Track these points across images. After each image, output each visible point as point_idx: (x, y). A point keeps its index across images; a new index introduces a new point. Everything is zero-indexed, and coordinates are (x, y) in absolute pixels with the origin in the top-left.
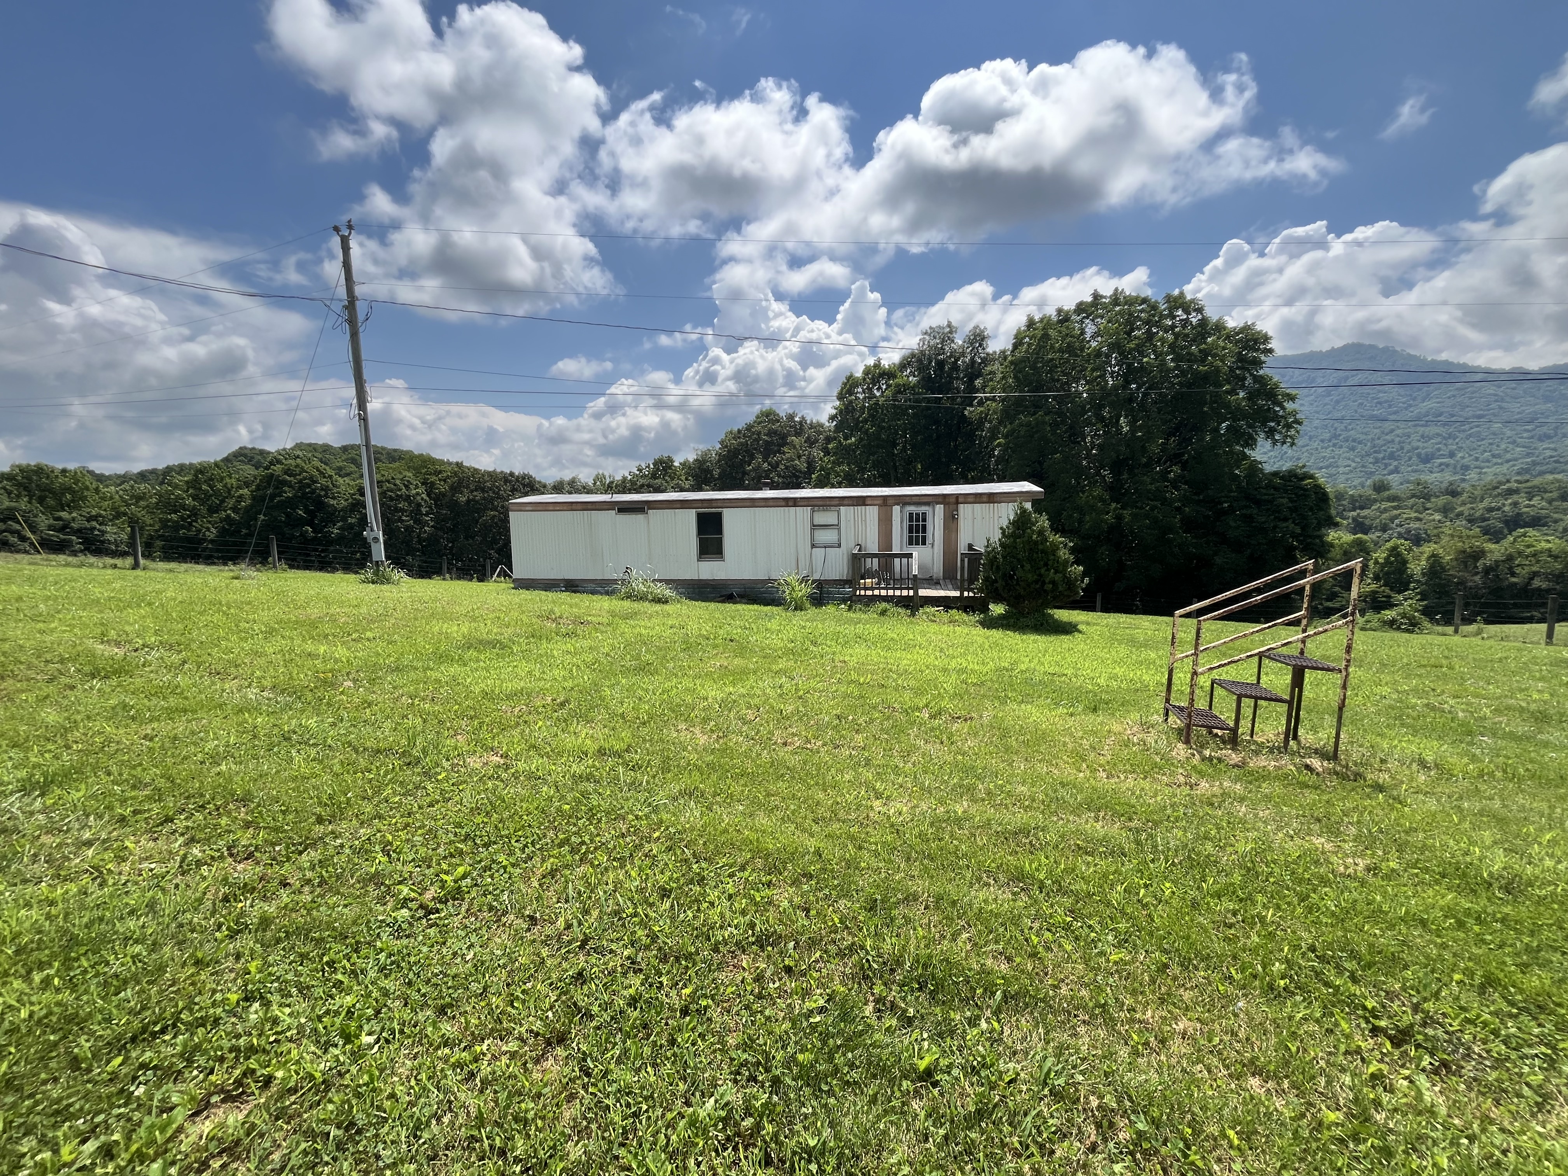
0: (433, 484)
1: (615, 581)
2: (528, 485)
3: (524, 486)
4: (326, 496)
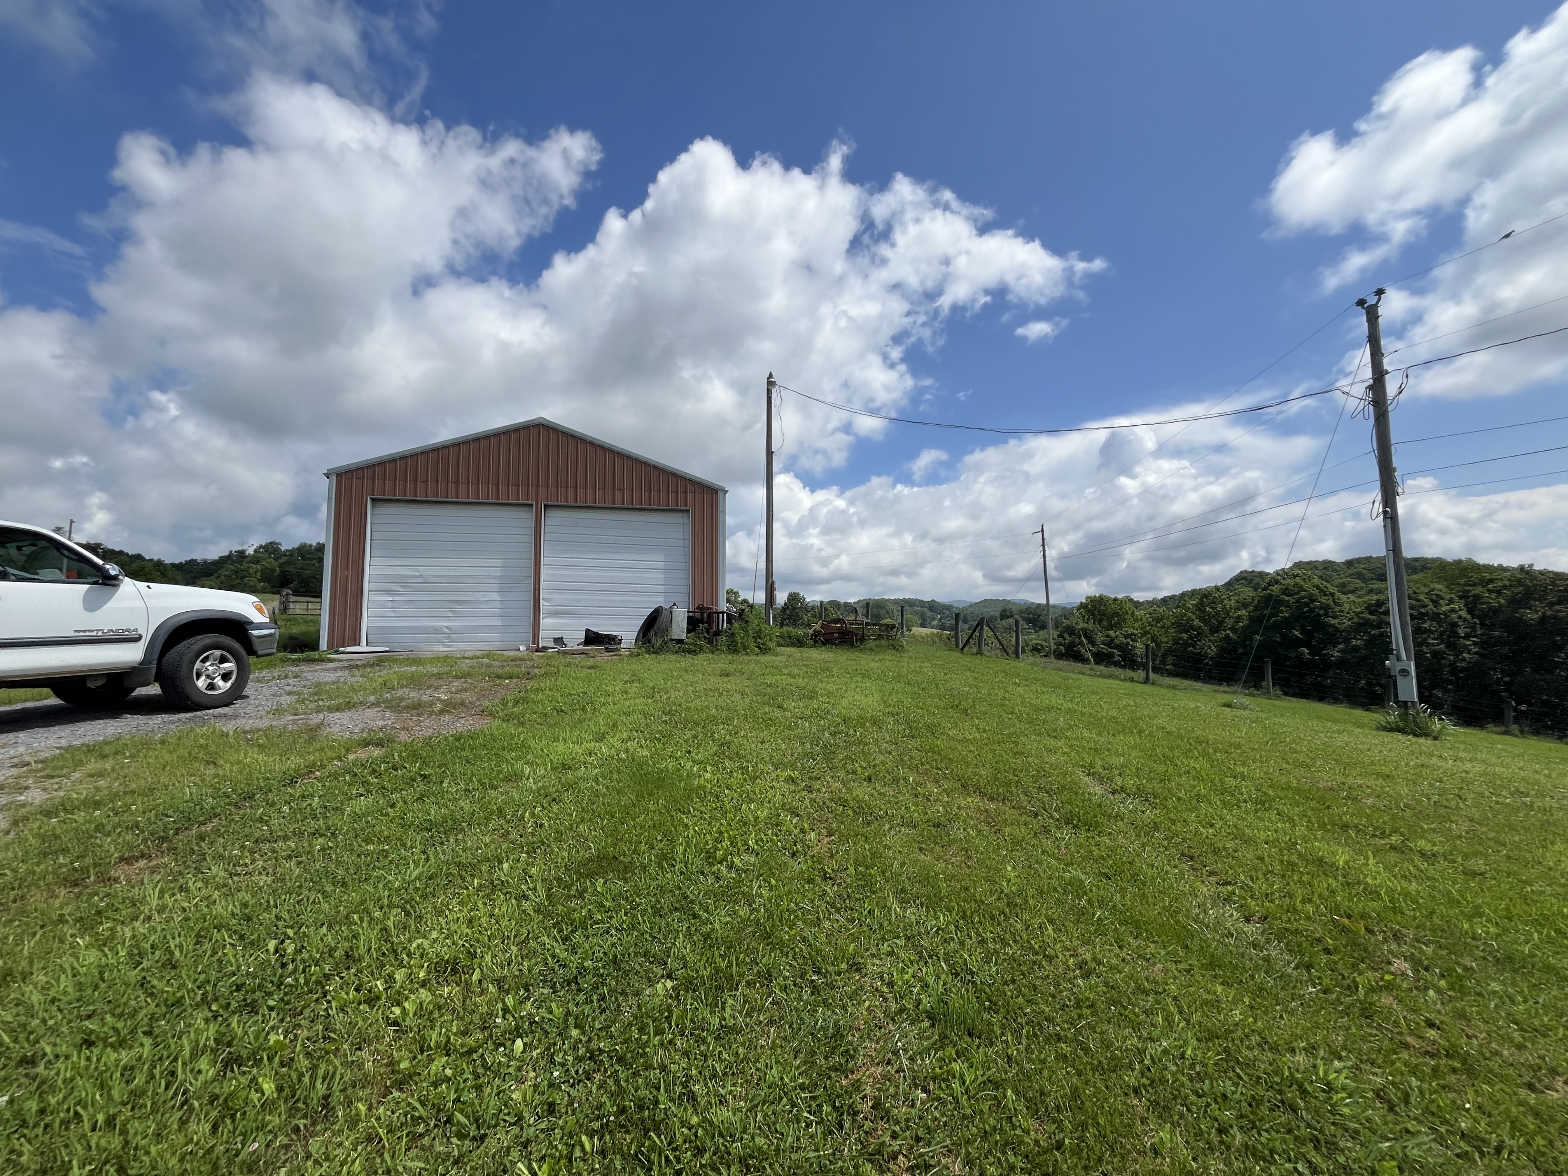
4: (1326, 615)
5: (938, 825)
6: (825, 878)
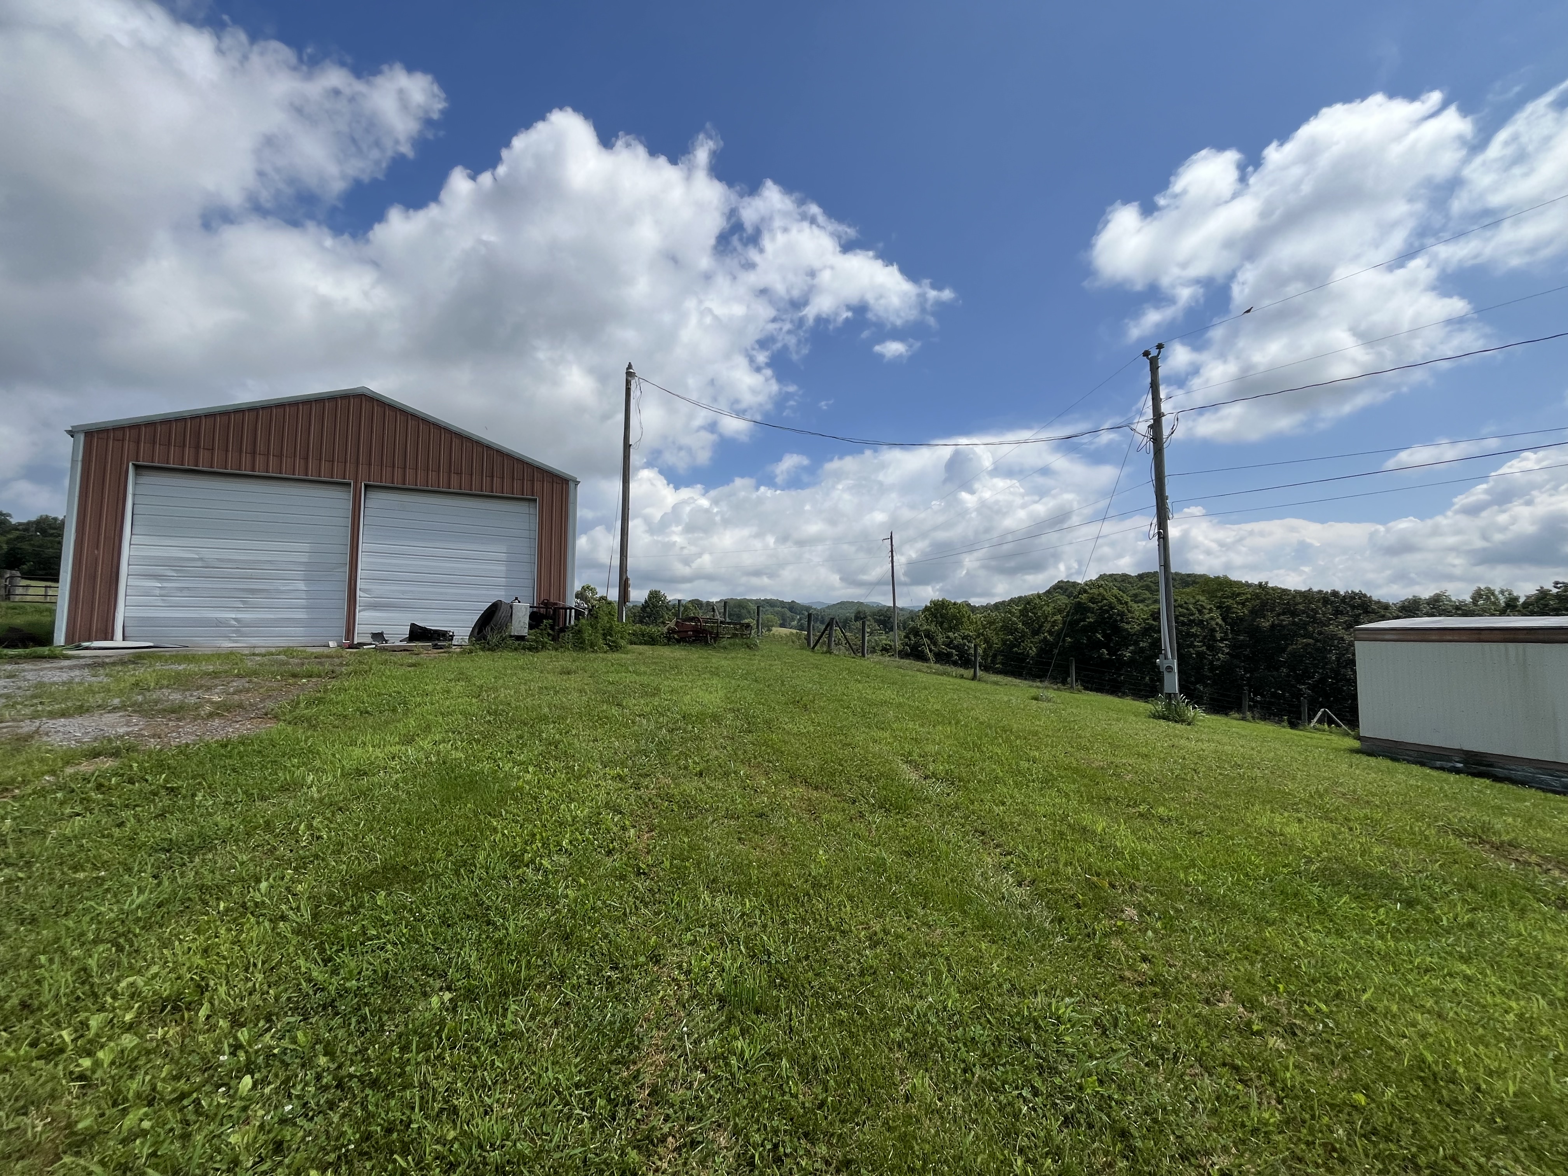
0: (1229, 608)
4: (1122, 621)
5: (761, 815)
6: (639, 874)
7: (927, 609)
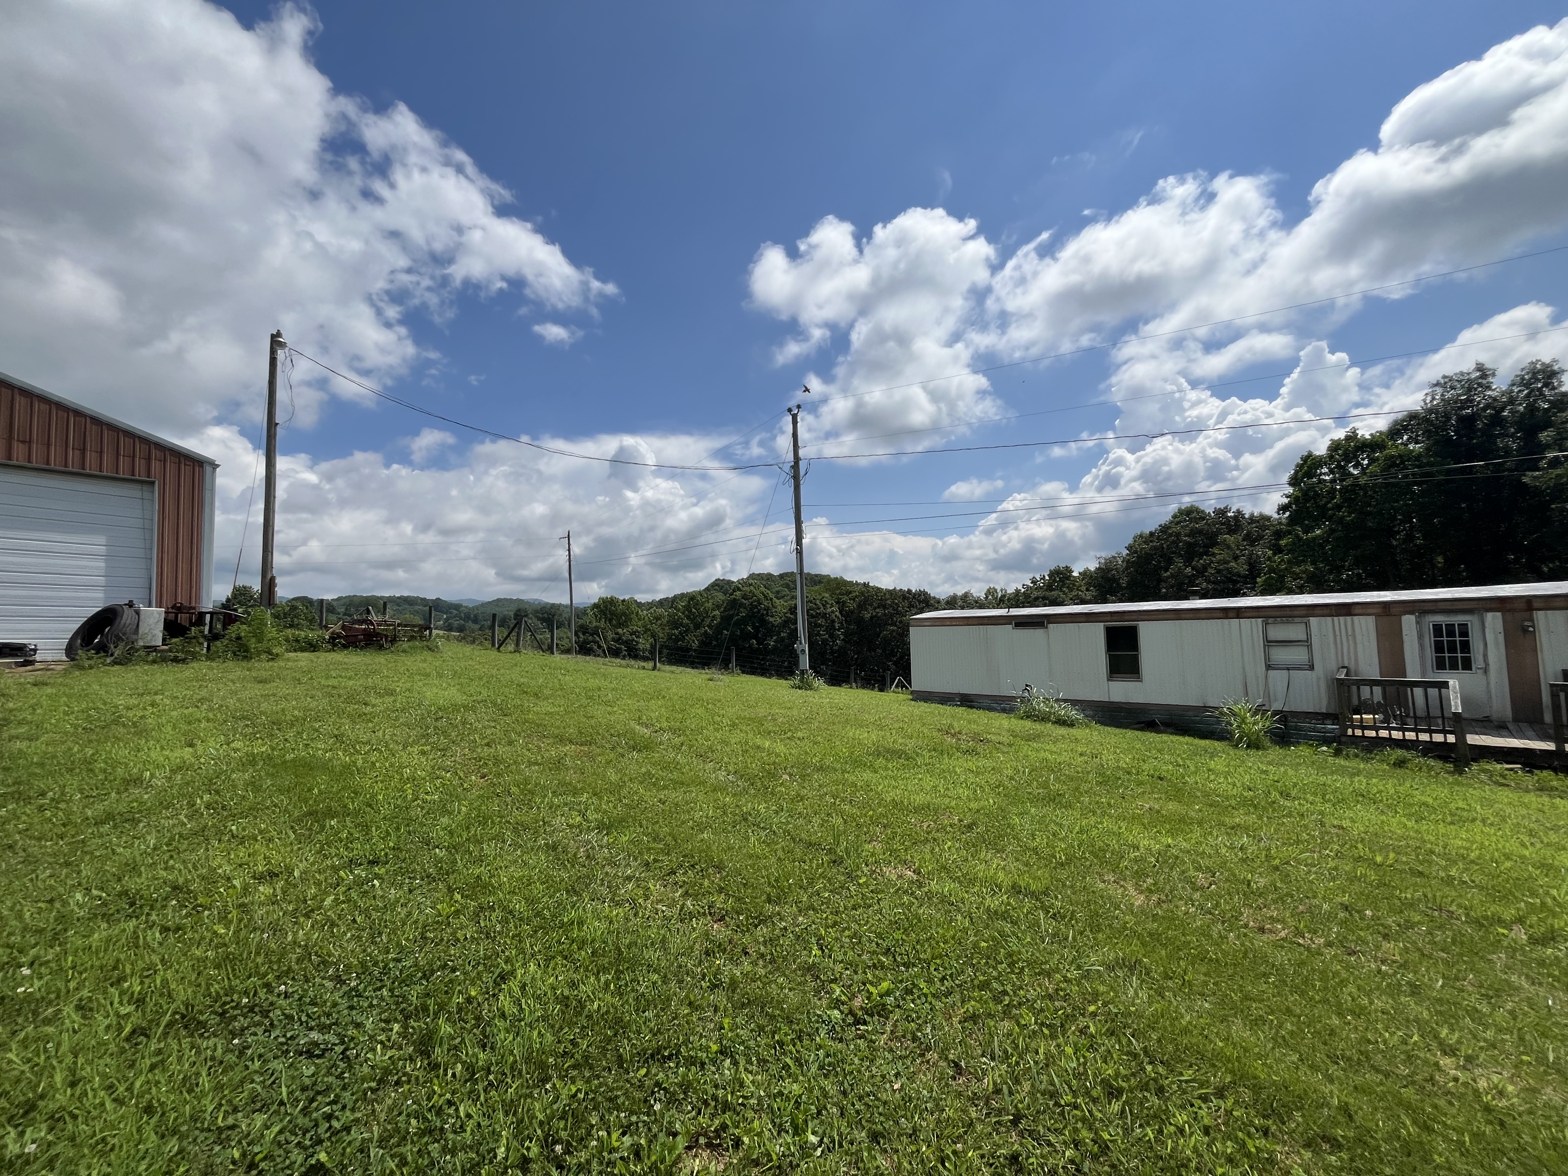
0: (844, 602)
1: (1013, 698)
2: (923, 601)
3: (920, 602)
7: (595, 606)
